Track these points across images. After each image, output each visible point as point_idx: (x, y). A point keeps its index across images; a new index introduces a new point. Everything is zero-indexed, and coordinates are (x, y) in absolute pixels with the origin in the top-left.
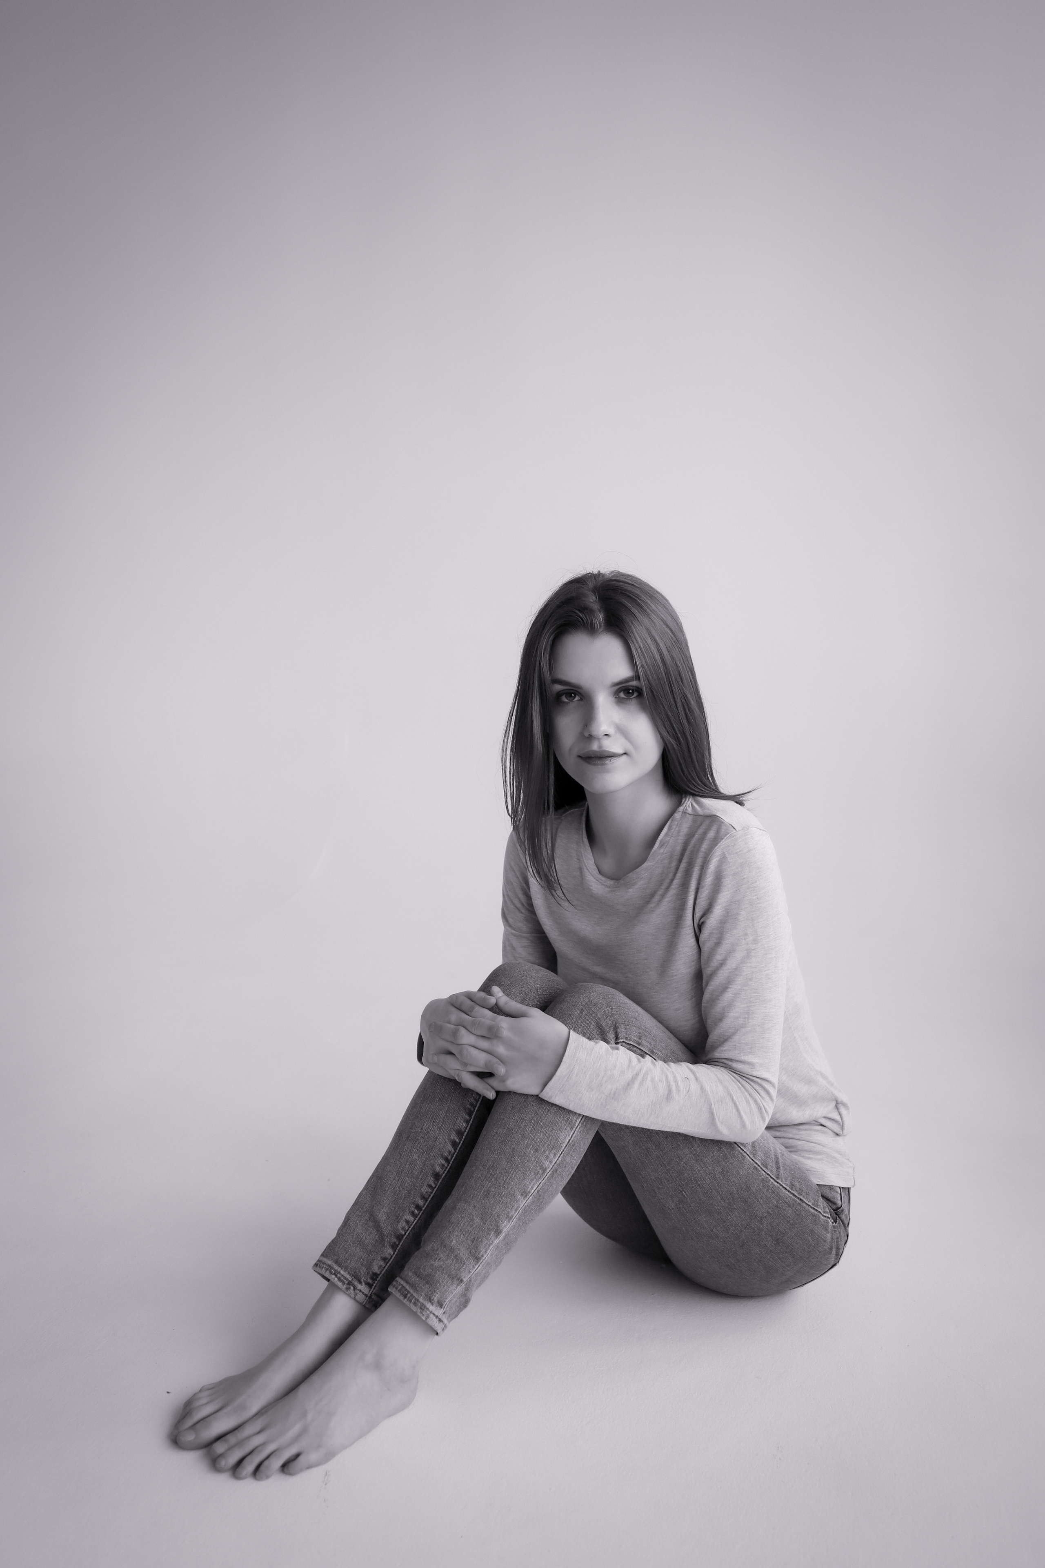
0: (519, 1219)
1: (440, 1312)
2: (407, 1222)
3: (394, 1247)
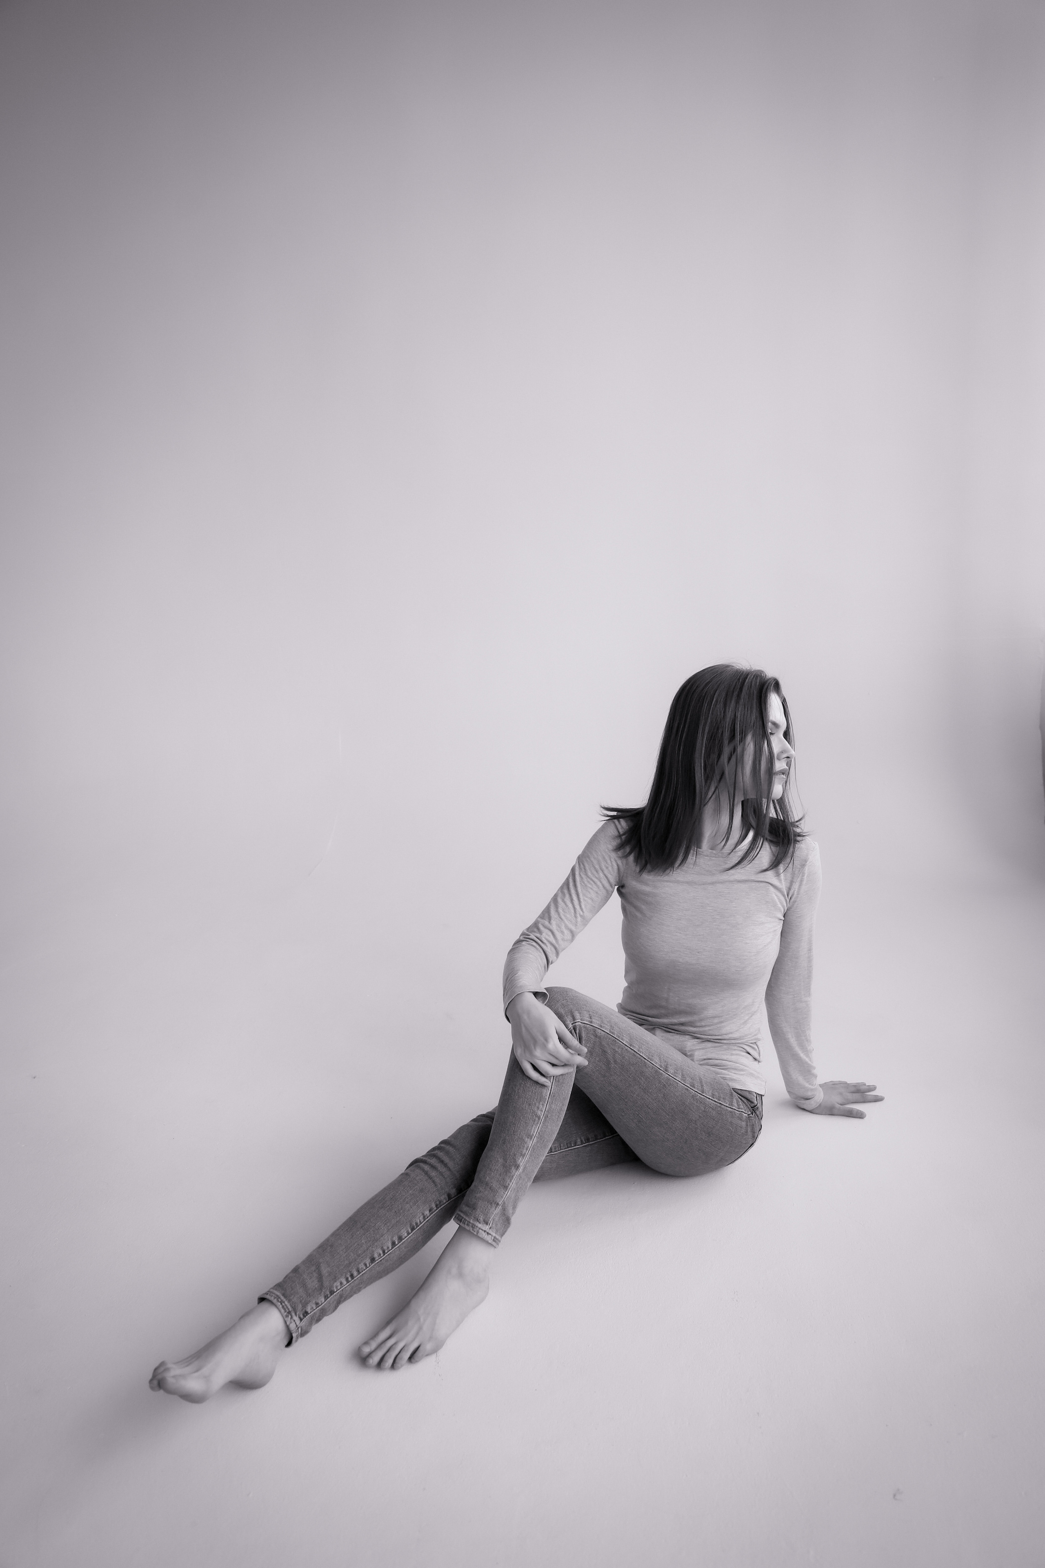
1: (486, 1228)
2: (341, 1283)
3: (326, 1297)
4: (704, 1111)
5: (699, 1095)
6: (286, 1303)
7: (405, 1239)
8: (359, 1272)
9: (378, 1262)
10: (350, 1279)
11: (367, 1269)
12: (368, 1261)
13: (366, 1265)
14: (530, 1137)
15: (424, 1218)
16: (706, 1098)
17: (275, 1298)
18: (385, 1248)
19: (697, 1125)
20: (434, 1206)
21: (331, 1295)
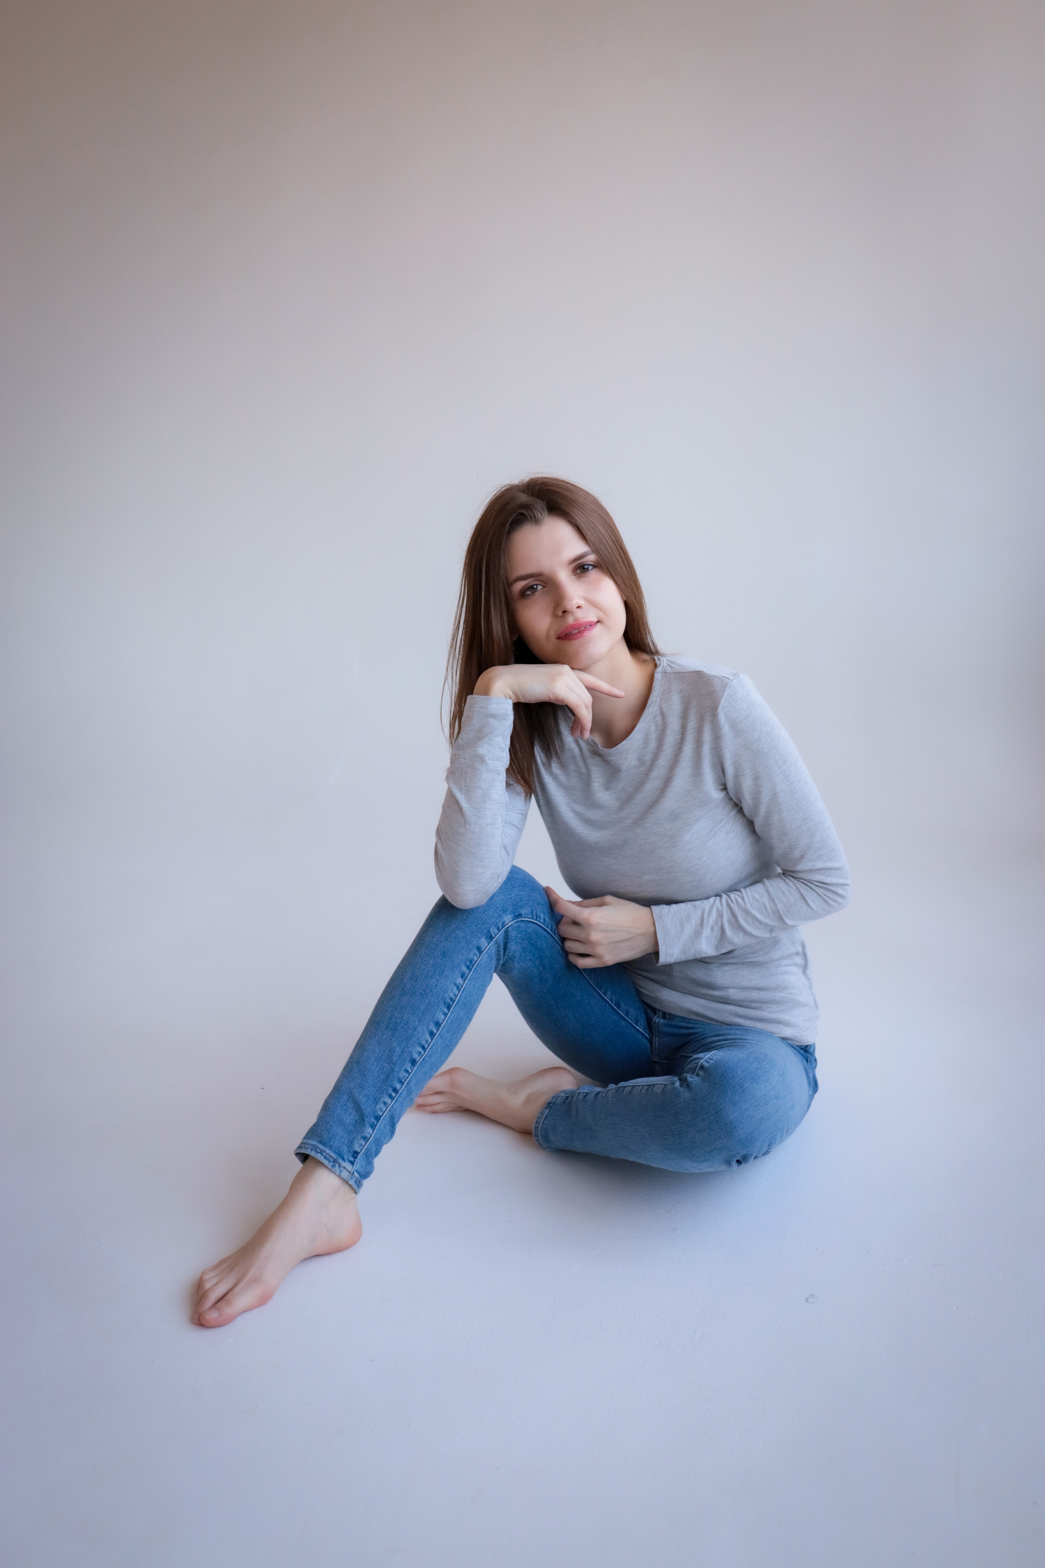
2: (385, 1103)
3: (373, 1126)
6: (327, 1151)
7: (444, 1023)
8: (402, 1083)
9: (421, 1063)
10: (393, 1095)
11: (410, 1075)
12: (408, 1066)
13: (407, 1071)
15: (458, 989)
18: (423, 1042)
20: (465, 969)
21: (378, 1123)
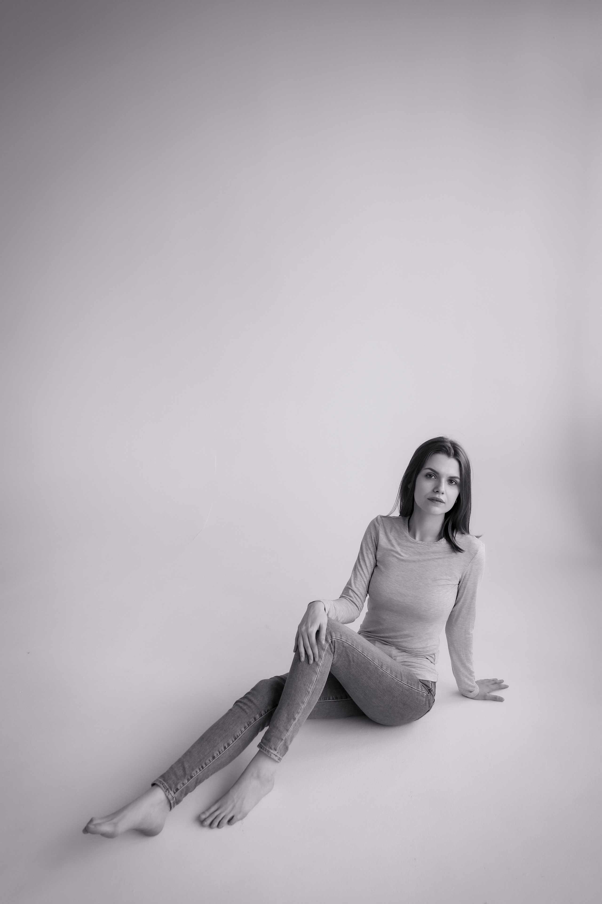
0: (302, 713)
1: (275, 753)
2: (196, 772)
3: (188, 780)
4: (402, 691)
5: (400, 682)
6: (165, 784)
7: (232, 745)
8: (206, 765)
9: (217, 759)
10: (201, 769)
11: (211, 763)
12: (211, 759)
13: (210, 761)
14: (303, 703)
15: (242, 732)
16: (403, 684)
17: (159, 782)
18: (220, 750)
19: (397, 699)
20: (246, 725)
21: (191, 779)
